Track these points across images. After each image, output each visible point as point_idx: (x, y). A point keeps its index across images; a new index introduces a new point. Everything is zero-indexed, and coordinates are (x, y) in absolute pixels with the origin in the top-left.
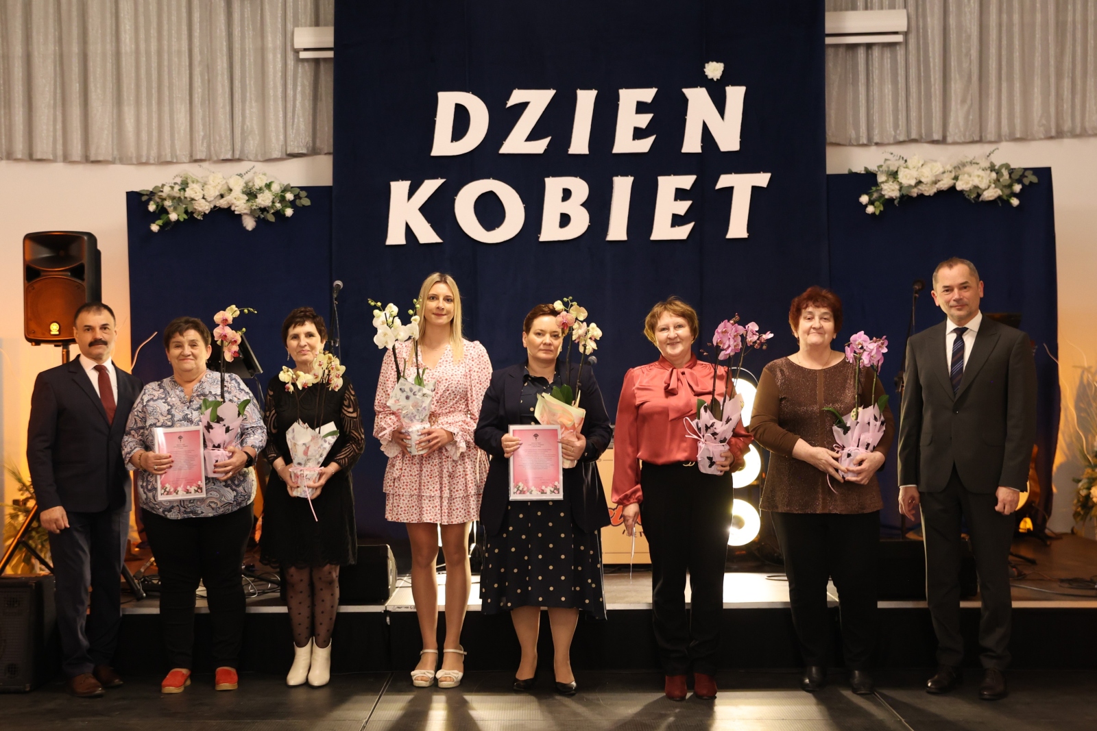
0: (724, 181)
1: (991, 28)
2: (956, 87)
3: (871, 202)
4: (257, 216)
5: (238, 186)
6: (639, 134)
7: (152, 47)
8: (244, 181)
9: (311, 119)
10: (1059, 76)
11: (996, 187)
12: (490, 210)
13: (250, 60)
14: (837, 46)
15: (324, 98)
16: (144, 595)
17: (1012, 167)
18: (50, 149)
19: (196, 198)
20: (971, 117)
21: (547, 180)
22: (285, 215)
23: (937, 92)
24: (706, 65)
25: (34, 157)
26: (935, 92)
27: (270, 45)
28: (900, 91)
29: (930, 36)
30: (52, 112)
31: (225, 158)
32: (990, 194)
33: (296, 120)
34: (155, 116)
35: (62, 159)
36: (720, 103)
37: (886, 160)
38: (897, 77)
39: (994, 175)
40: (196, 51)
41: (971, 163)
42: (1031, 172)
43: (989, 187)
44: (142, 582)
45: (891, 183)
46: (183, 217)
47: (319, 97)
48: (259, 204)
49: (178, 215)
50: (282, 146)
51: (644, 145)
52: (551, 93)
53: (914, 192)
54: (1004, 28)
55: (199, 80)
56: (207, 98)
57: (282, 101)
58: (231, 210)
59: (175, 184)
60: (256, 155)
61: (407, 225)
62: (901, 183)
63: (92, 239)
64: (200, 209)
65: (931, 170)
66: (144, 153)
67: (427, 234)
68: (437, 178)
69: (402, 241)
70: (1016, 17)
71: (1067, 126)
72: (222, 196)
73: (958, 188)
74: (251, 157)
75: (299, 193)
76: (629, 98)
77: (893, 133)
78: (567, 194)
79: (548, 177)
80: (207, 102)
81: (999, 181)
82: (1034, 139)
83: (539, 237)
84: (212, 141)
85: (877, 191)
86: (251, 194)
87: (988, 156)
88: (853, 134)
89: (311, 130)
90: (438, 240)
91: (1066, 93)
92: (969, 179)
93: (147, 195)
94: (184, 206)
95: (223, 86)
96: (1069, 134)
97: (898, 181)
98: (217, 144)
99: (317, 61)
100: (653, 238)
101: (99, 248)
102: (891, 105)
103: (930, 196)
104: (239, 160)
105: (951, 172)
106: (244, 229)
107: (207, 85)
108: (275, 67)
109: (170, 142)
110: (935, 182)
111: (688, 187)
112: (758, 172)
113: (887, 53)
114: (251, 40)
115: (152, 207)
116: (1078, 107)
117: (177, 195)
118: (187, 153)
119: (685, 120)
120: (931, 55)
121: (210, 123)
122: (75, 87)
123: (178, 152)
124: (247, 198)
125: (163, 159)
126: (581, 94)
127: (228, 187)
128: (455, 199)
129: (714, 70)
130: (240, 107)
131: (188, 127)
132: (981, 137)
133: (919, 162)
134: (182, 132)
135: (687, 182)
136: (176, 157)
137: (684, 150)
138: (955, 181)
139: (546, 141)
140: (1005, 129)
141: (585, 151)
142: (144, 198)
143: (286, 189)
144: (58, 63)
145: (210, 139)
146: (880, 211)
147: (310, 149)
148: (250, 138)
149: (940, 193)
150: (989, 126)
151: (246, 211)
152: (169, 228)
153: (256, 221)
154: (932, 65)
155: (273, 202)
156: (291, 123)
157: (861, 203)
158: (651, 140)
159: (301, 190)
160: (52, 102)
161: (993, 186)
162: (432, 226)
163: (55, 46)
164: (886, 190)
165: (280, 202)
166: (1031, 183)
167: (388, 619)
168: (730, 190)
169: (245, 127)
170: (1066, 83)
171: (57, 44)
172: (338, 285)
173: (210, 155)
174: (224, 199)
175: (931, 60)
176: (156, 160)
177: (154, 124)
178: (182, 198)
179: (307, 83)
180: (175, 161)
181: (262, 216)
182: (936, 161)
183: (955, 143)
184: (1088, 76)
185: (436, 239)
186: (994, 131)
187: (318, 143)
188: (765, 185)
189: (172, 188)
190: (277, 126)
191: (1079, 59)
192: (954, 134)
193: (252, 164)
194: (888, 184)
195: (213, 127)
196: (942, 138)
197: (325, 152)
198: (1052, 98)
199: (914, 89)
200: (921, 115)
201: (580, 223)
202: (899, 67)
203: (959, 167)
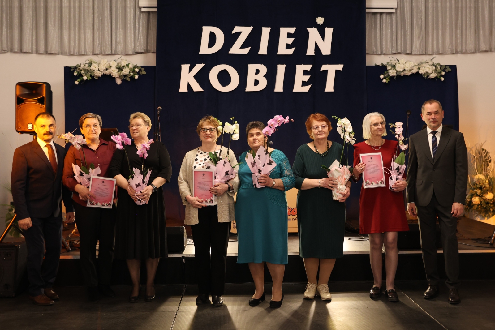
0: (324, 67)
1: (430, 8)
2: (416, 31)
3: (385, 78)
4: (122, 78)
5: (114, 65)
6: (288, 47)
7: (76, 4)
8: (117, 63)
9: (146, 37)
10: (456, 29)
11: (435, 73)
12: (224, 78)
13: (119, 11)
14: (369, 13)
15: (152, 29)
16: (71, 249)
17: (441, 64)
18: (30, 48)
19: (95, 70)
20: (422, 44)
21: (249, 65)
22: (135, 78)
23: (409, 33)
24: (317, 18)
25: (23, 51)
27: (128, 5)
28: (394, 33)
29: (405, 10)
30: (31, 31)
31: (108, 53)
32: (433, 75)
33: (139, 38)
34: (77, 34)
35: (35, 52)
36: (322, 35)
37: (390, 60)
38: (392, 27)
39: (434, 68)
40: (96, 6)
41: (425, 62)
42: (449, 67)
43: (432, 72)
44: (70, 243)
45: (393, 70)
46: (89, 78)
47: (150, 27)
48: (124, 73)
49: (87, 77)
50: (133, 48)
51: (291, 51)
52: (251, 28)
53: (402, 74)
54: (434, 9)
55: (97, 19)
56: (100, 27)
57: (133, 29)
58: (111, 76)
59: (86, 63)
60: (122, 52)
61: (188, 83)
62: (397, 70)
63: (48, 85)
64: (97, 75)
65: (409, 65)
66: (72, 50)
67: (197, 88)
68: (202, 64)
69: (187, 91)
70: (439, 4)
71: (459, 49)
72: (107, 69)
73: (420, 73)
74: (119, 53)
76: (284, 31)
77: (391, 50)
78: (257, 72)
79: (250, 64)
80: (100, 29)
81: (436, 70)
82: (447, 54)
83: (245, 90)
84: (102, 46)
85: (387, 73)
86: (120, 69)
87: (432, 60)
88: (375, 50)
89: (146, 43)
90: (202, 90)
91: (459, 36)
92: (424, 69)
93: (73, 68)
94: (90, 73)
95: (108, 22)
96: (460, 52)
97: (396, 69)
98: (105, 47)
99: (149, 13)
100: (295, 90)
101: (52, 89)
102: (390, 38)
103: (408, 76)
104: (114, 54)
105: (417, 66)
106: (116, 84)
107: (100, 22)
108: (130, 15)
109: (83, 46)
110: (411, 70)
111: (309, 70)
112: (338, 64)
113: (388, 17)
114: (120, 3)
115: (75, 74)
116: (464, 41)
117: (87, 68)
118: (91, 51)
119: (308, 41)
120: (406, 18)
121: (101, 39)
122: (42, 21)
123: (87, 50)
124: (118, 70)
125: (80, 53)
126: (264, 29)
127: (110, 65)
128: (209, 73)
129: (320, 20)
130: (115, 31)
131: (92, 40)
132: (426, 52)
133: (404, 62)
134: (89, 41)
135: (308, 67)
136: (86, 52)
137: (307, 54)
138: (418, 70)
139: (249, 48)
140: (435, 50)
141: (266, 53)
142: (72, 70)
143: (135, 67)
144: (34, 10)
146: (388, 81)
147: (146, 50)
148: (119, 45)
149: (412, 74)
150: (429, 48)
151: (117, 76)
152: (83, 83)
153: (122, 81)
154: (406, 23)
155: (130, 72)
156: (137, 39)
157: (380, 78)
158: (294, 49)
159: (142, 68)
160: (31, 27)
161: (434, 72)
162: (199, 84)
163: (33, 3)
164: (391, 73)
165: (133, 72)
166: (449, 71)
167: (184, 260)
168: (326, 71)
169: (117, 40)
170: (459, 31)
171: (34, 2)
172: (159, 108)
173: (102, 52)
174: (108, 70)
175: (406, 20)
176: (77, 54)
177: (77, 38)
178: (89, 70)
179: (144, 22)
180: (86, 54)
181: (125, 78)
182: (411, 61)
183: (415, 55)
184: (468, 29)
185: (201, 90)
186: (431, 50)
187: (149, 48)
188: (341, 70)
189: (85, 65)
190: (131, 40)
191: (464, 22)
192: (415, 51)
193: (120, 56)
194: (391, 70)
195: (103, 40)
196: (410, 53)
197: (152, 51)
198: (454, 38)
199: (399, 32)
200: (402, 43)
201: (263, 84)
202: (393, 23)
203: (420, 64)
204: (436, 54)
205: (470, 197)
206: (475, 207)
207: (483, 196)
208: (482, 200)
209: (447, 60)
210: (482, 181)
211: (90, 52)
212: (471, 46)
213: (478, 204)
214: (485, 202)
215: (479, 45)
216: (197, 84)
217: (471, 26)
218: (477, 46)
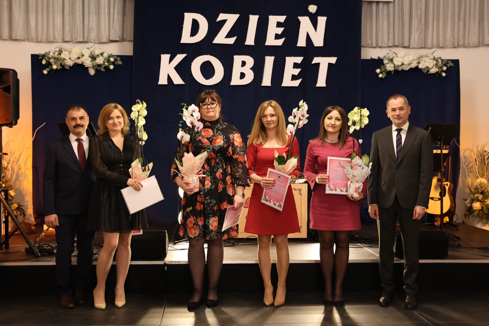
0: (316, 60)
2: (415, 22)
3: (381, 73)
4: (96, 68)
5: (87, 53)
6: (277, 37)
8: (90, 51)
9: (122, 24)
10: (459, 20)
11: (436, 67)
12: (208, 70)
15: (128, 15)
16: (40, 255)
17: (443, 59)
19: (66, 59)
20: (421, 37)
21: (234, 56)
22: (109, 68)
23: (407, 25)
24: (309, 6)
26: (406, 25)
28: (391, 24)
31: (79, 41)
32: (433, 70)
33: (114, 24)
34: (45, 19)
36: (315, 24)
37: (388, 53)
38: (389, 17)
39: (435, 62)
41: (426, 56)
42: (451, 61)
43: (433, 67)
44: (39, 248)
45: (390, 64)
46: (60, 67)
47: (126, 13)
48: (97, 63)
49: (57, 66)
50: (107, 36)
51: (280, 42)
52: (238, 16)
53: (400, 69)
55: (68, 3)
56: (71, 12)
57: (108, 15)
58: (83, 65)
59: (56, 51)
60: (95, 40)
61: (168, 75)
62: (395, 64)
63: (15, 73)
64: (68, 64)
65: (408, 59)
66: (40, 36)
67: (178, 80)
68: (183, 54)
69: (166, 83)
71: (461, 43)
72: (79, 58)
73: (420, 67)
74: (92, 41)
75: (117, 58)
76: (273, 20)
77: (387, 42)
78: (244, 64)
79: (235, 55)
80: (71, 14)
81: (437, 65)
82: (447, 48)
83: (230, 83)
84: (73, 32)
85: (384, 67)
86: (93, 58)
87: (432, 53)
88: (369, 42)
89: (121, 30)
90: (184, 83)
92: (424, 63)
93: (41, 56)
94: (60, 62)
95: (79, 6)
96: (462, 46)
97: (393, 63)
98: (76, 35)
100: (283, 85)
101: (18, 77)
102: (386, 30)
103: (406, 70)
104: (87, 42)
105: (417, 60)
106: (89, 74)
107: (71, 6)
109: (52, 32)
110: (409, 64)
111: (299, 62)
112: (331, 56)
113: (385, 6)
115: (44, 62)
116: (467, 34)
117: (57, 57)
118: (61, 38)
119: (299, 31)
120: (404, 7)
121: (72, 25)
122: (5, 4)
123: (57, 37)
124: (91, 59)
125: (49, 40)
126: (251, 17)
127: (82, 54)
128: (191, 64)
129: (313, 8)
130: (87, 16)
131: (62, 26)
133: (403, 55)
134: (59, 27)
135: (299, 60)
136: (56, 39)
137: (298, 45)
138: (418, 64)
139: (235, 38)
140: (435, 43)
141: (253, 44)
142: (40, 58)
143: (110, 56)
145: (72, 32)
146: (385, 76)
147: (121, 38)
148: (92, 32)
149: (411, 69)
150: (428, 41)
151: (90, 66)
152: (52, 73)
153: (95, 71)
154: (405, 13)
155: (104, 62)
156: (112, 26)
157: (376, 73)
158: (283, 40)
159: (117, 57)
161: (435, 67)
162: (180, 76)
164: (388, 67)
165: (107, 62)
166: (451, 66)
167: (166, 268)
168: (318, 65)
169: (90, 27)
170: (461, 23)
172: (138, 101)
173: (72, 39)
174: (80, 59)
175: (405, 10)
176: (46, 40)
177: (45, 23)
178: (59, 58)
179: (120, 7)
180: (55, 41)
181: (99, 68)
182: (410, 55)
183: (414, 48)
184: (471, 20)
185: (182, 82)
186: (430, 43)
187: (125, 36)
188: (334, 63)
189: (54, 53)
190: (105, 27)
191: (467, 13)
192: (413, 43)
193: (93, 44)
194: (389, 64)
195: (74, 26)
196: (408, 46)
197: (128, 40)
198: (456, 30)
199: (396, 23)
200: (399, 35)
201: (250, 77)
202: (390, 13)
203: (420, 58)
204: (435, 48)
205: (470, 202)
206: (476, 213)
207: (485, 201)
208: (484, 206)
209: (449, 54)
210: (484, 185)
211: (59, 39)
212: (474, 39)
213: (479, 210)
214: (487, 207)
215: (483, 38)
216: (178, 76)
217: (474, 17)
218: (481, 39)
